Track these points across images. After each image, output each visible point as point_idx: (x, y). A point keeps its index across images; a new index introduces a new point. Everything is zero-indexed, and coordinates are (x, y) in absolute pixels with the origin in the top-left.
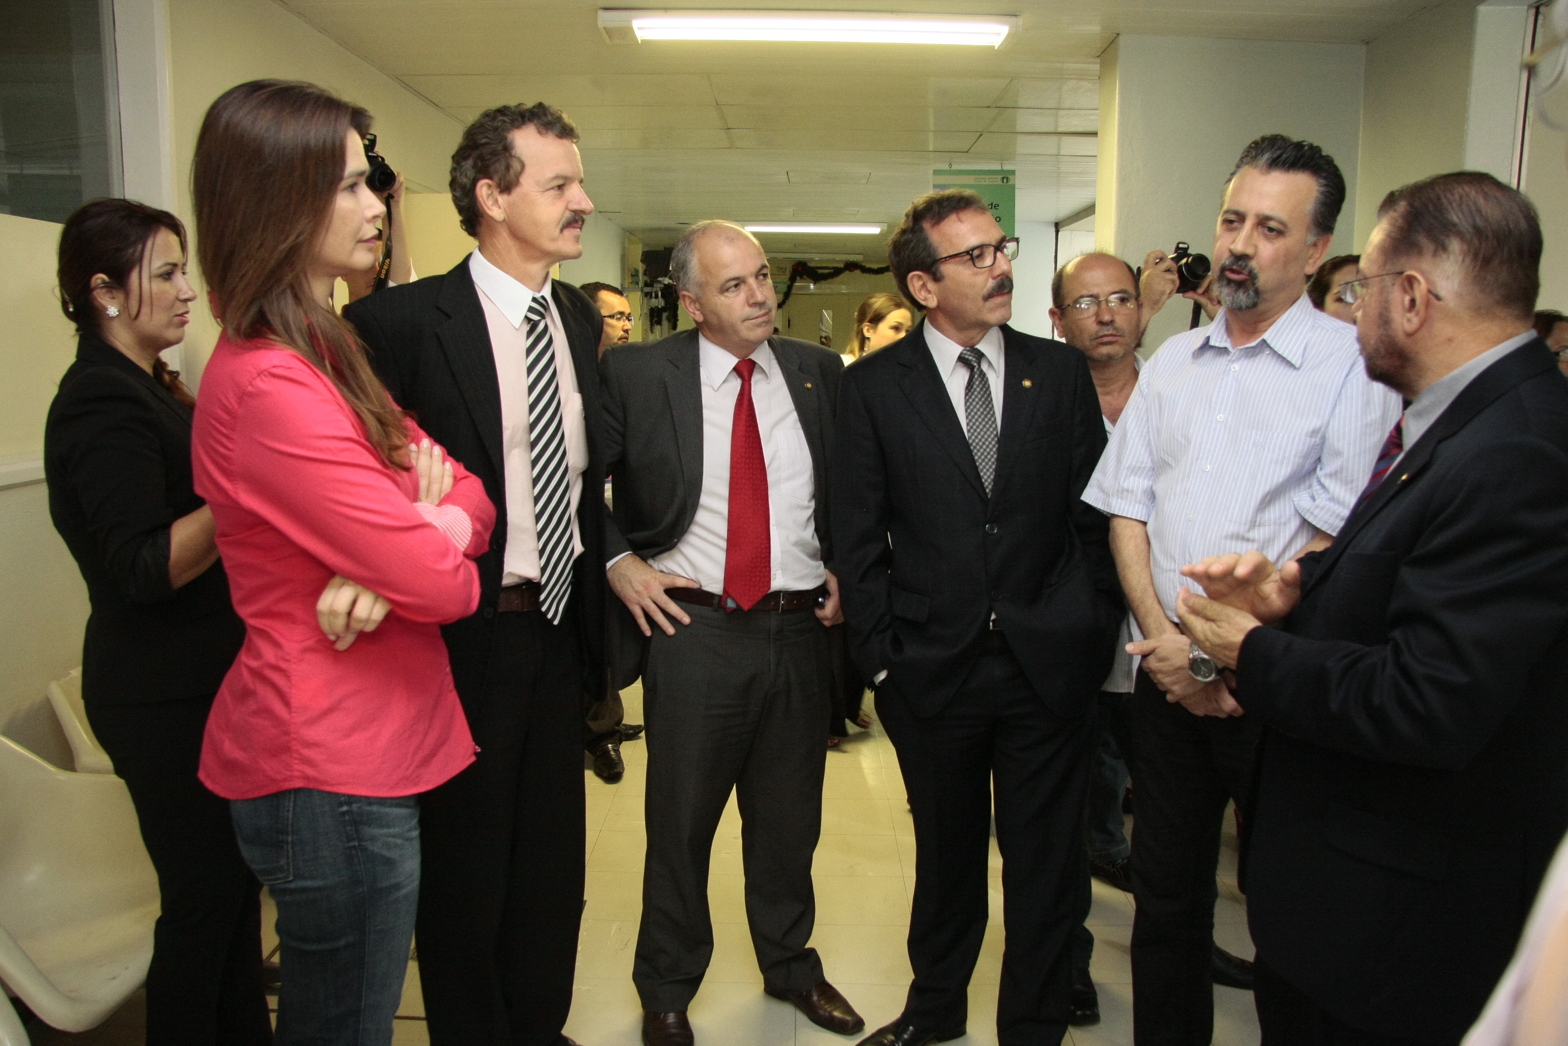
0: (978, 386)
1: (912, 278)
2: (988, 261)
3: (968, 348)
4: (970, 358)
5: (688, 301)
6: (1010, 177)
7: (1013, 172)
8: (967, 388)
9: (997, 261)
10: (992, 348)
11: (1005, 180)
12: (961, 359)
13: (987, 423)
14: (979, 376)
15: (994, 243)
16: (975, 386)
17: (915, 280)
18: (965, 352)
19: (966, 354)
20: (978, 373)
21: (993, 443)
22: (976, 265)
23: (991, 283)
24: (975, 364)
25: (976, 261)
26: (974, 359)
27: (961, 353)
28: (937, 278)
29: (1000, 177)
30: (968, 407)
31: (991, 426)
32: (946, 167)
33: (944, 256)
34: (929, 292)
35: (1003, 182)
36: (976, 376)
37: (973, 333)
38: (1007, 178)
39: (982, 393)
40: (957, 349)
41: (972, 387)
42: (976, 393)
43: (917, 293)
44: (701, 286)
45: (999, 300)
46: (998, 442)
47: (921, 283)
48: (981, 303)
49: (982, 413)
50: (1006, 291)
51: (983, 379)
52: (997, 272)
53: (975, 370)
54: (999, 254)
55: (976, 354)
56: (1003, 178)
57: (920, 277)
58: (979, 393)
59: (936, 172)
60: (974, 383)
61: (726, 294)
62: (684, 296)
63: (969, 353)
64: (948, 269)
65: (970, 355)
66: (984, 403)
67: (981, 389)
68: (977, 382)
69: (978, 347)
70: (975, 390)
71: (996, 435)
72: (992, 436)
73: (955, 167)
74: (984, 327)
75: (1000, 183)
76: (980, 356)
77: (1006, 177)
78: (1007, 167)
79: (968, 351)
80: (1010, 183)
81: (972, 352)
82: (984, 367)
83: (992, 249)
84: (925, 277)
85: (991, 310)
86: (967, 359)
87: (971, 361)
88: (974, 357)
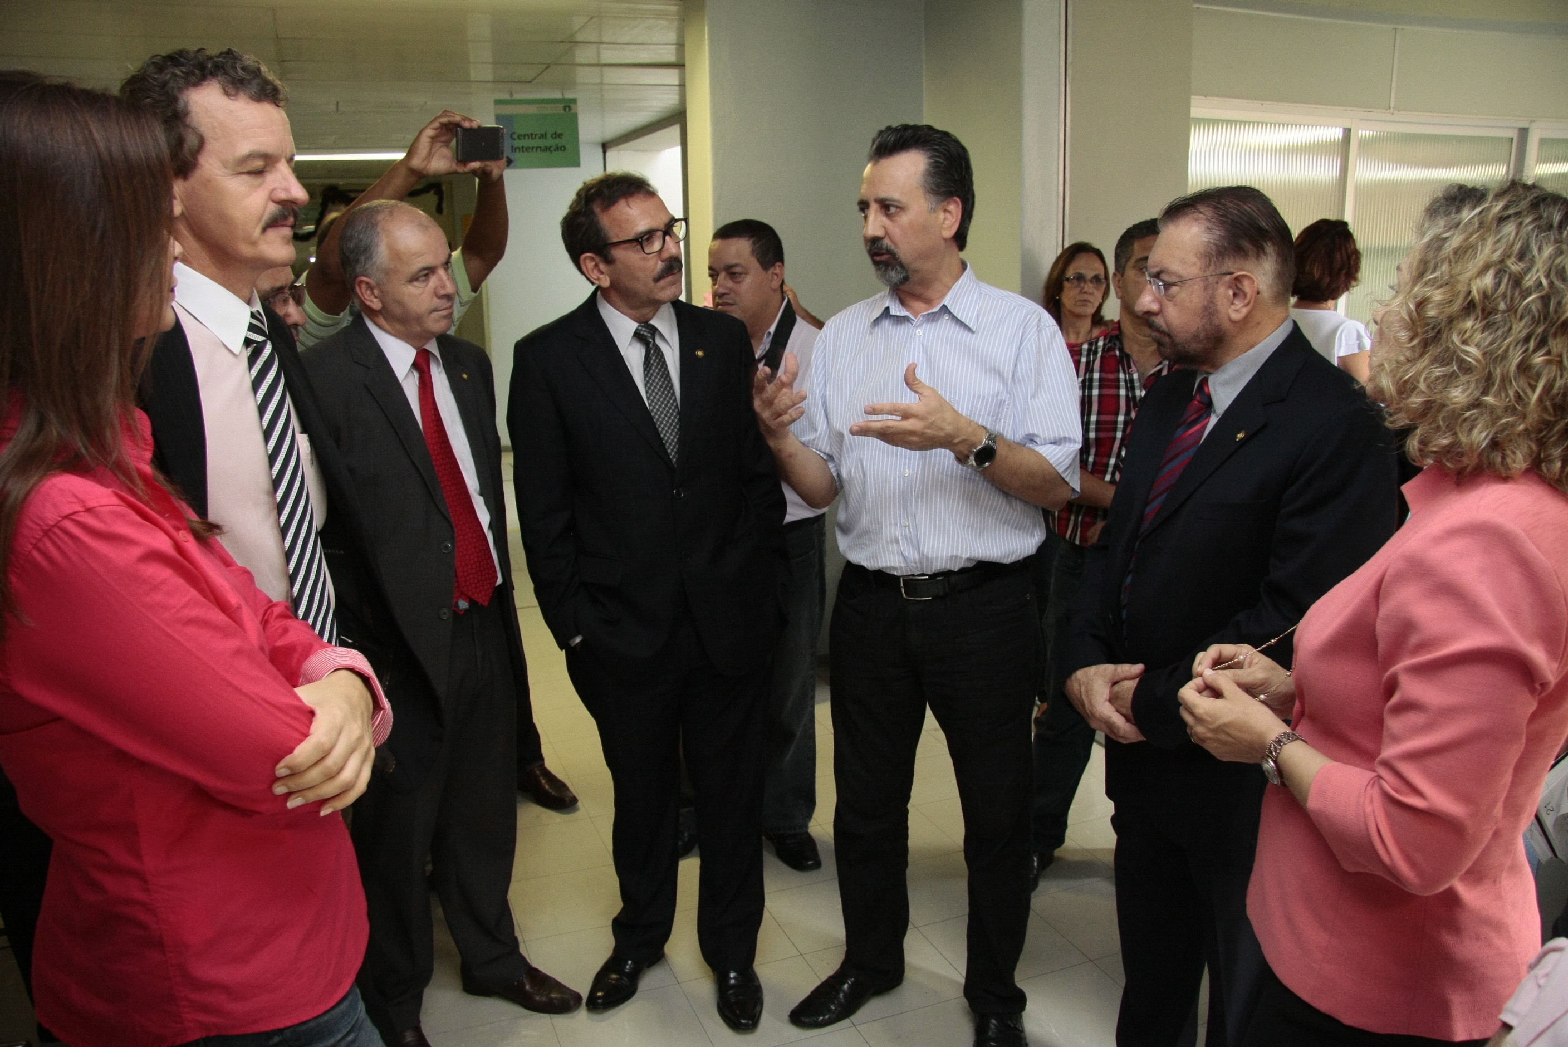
0: (655, 361)
1: (585, 259)
2: (657, 245)
3: (643, 324)
4: (646, 334)
5: (364, 286)
6: (572, 106)
7: (574, 101)
8: (645, 363)
9: (665, 245)
10: (665, 324)
11: (567, 110)
12: (637, 336)
13: (667, 396)
14: (655, 351)
15: (662, 227)
16: (652, 362)
17: (588, 261)
18: (640, 328)
19: (641, 330)
20: (654, 348)
21: (675, 414)
22: (645, 249)
23: (660, 265)
24: (651, 340)
25: (645, 244)
26: (649, 335)
27: (637, 330)
28: (609, 261)
29: (562, 106)
30: (648, 382)
31: (670, 398)
32: (506, 96)
33: (615, 240)
34: (602, 273)
35: (565, 110)
36: (652, 352)
37: (646, 311)
38: (569, 107)
39: (659, 367)
40: (633, 326)
41: (649, 362)
42: (653, 368)
43: (590, 273)
44: (388, 272)
45: (670, 279)
46: (679, 413)
47: (593, 263)
48: (652, 284)
49: (661, 386)
50: (676, 272)
51: (658, 354)
52: (665, 255)
53: (651, 346)
54: (667, 238)
55: (651, 330)
56: (565, 108)
57: (592, 259)
58: (656, 367)
59: (498, 102)
60: (651, 359)
61: (416, 283)
62: (361, 282)
63: (644, 329)
64: (619, 254)
65: (645, 331)
66: (662, 376)
67: (658, 364)
68: (653, 358)
69: (653, 322)
70: (652, 365)
71: (677, 407)
72: (673, 408)
73: (517, 96)
74: (656, 304)
75: (562, 112)
76: (654, 330)
77: (569, 105)
78: (569, 96)
79: (643, 327)
80: (573, 111)
81: (647, 328)
82: (659, 342)
83: (660, 234)
84: (598, 259)
85: (663, 289)
86: (643, 335)
87: (646, 336)
88: (649, 333)
